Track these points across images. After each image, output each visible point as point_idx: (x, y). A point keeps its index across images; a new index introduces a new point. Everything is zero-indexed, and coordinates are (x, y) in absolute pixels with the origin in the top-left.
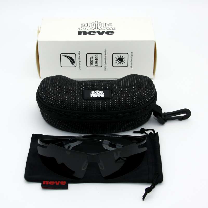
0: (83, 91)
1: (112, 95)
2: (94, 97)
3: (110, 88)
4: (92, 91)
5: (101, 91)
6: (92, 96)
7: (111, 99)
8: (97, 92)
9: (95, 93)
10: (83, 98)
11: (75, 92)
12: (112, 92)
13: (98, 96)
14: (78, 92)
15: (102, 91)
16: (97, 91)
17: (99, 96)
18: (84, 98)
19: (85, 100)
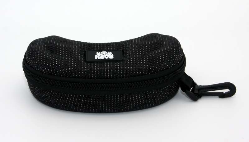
0: (85, 52)
1: (124, 57)
2: (100, 59)
3: (121, 49)
4: (97, 53)
5: (109, 52)
6: (97, 58)
7: (123, 60)
8: (104, 54)
9: (101, 54)
10: (85, 61)
11: (75, 54)
12: (124, 53)
13: (105, 58)
14: (78, 54)
15: (111, 52)
16: (104, 52)
17: (107, 58)
18: (87, 60)
19: (87, 62)
